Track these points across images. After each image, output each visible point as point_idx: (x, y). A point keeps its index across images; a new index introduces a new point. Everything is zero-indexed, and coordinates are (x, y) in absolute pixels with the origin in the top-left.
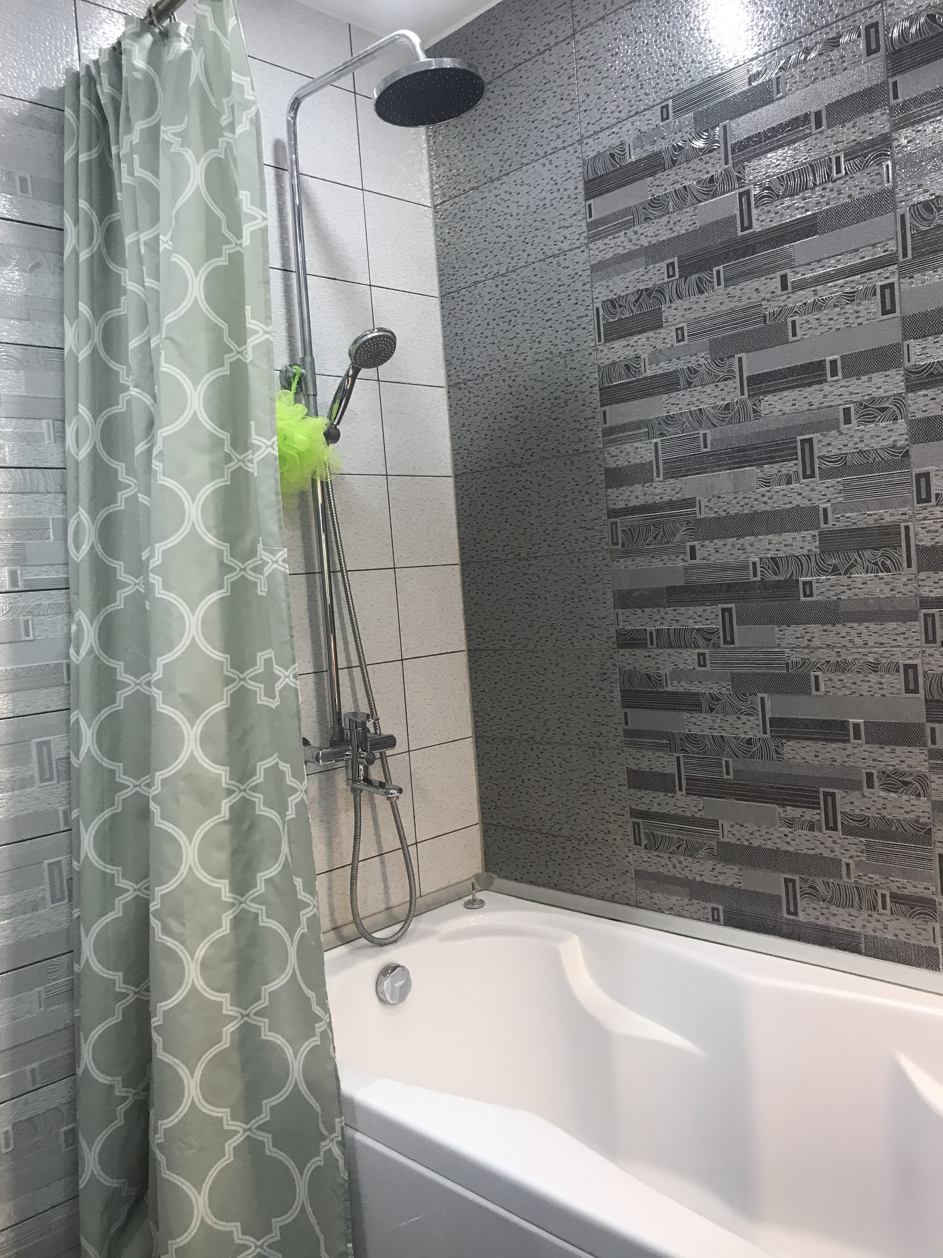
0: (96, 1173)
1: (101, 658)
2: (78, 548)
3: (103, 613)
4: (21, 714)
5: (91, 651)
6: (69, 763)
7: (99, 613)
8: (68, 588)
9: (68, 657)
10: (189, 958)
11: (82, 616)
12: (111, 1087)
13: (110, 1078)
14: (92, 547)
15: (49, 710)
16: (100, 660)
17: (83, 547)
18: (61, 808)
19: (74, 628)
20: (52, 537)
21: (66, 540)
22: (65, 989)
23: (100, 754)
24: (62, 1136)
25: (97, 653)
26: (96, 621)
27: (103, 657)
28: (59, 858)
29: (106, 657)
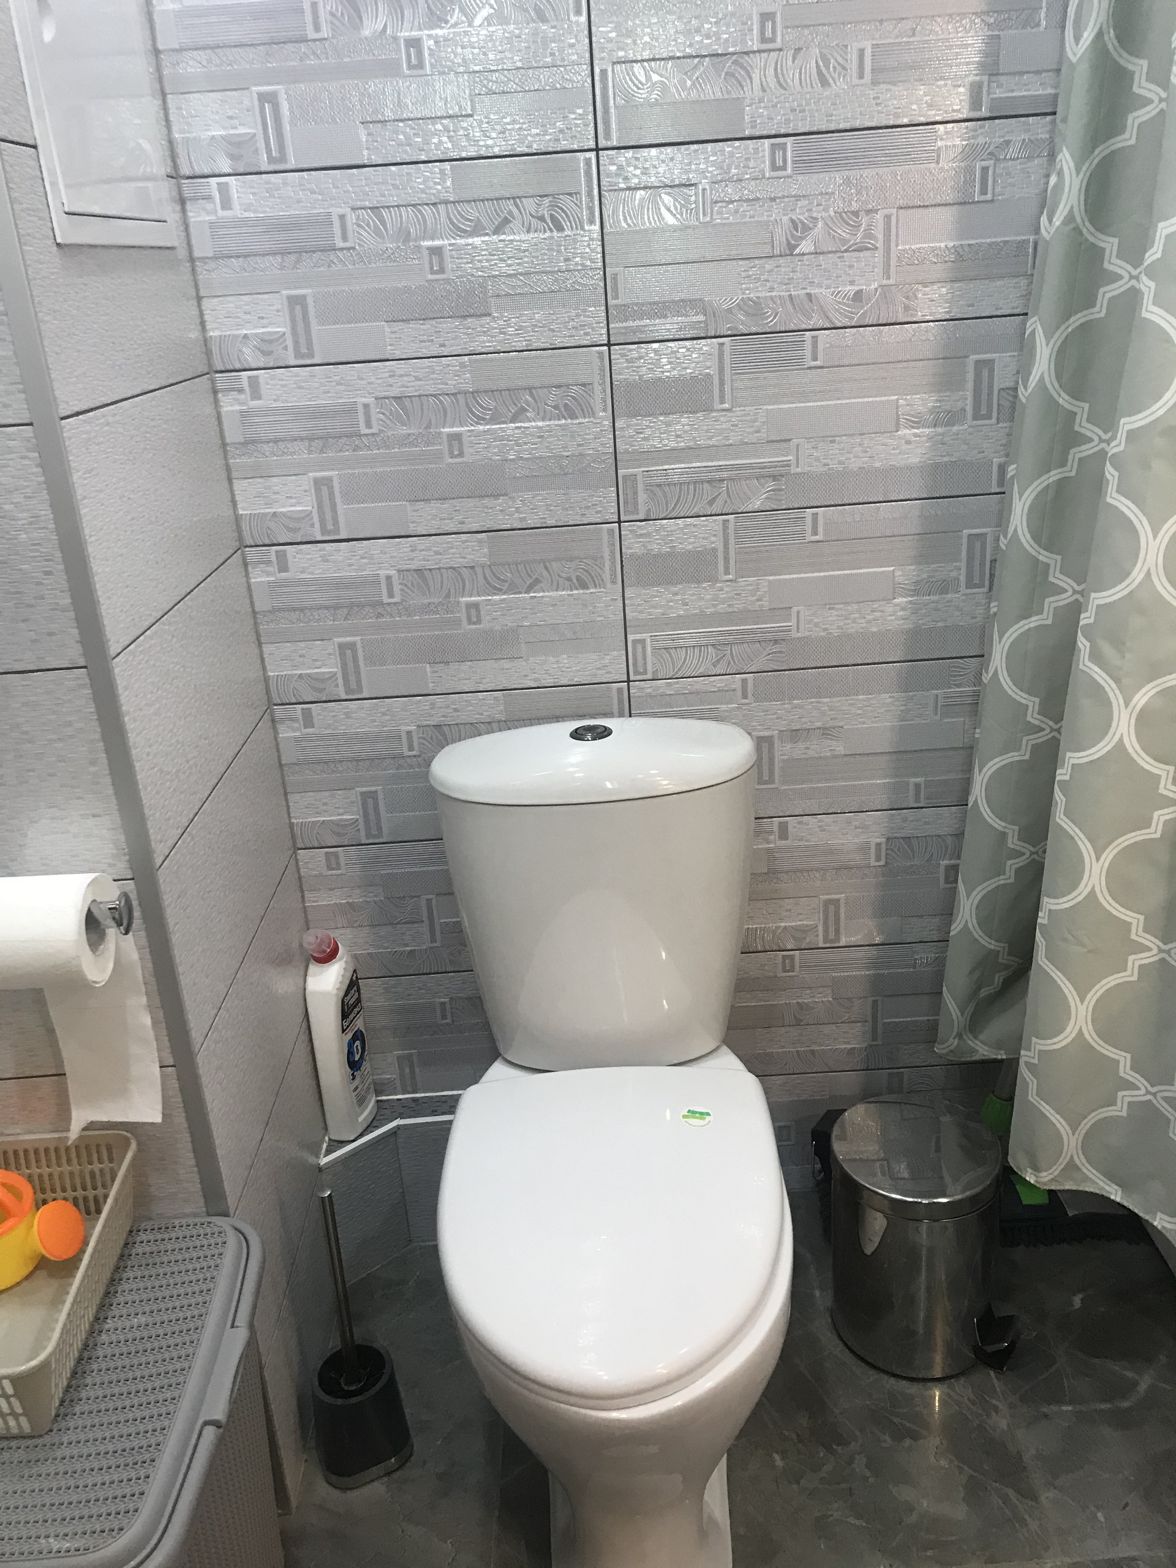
0: (970, 925)
1: (1084, 231)
2: (1077, 39)
3: (1100, 152)
4: (959, 316)
5: (1070, 218)
6: (1016, 397)
7: (1092, 152)
8: (1054, 113)
9: (1037, 230)
10: (1121, 701)
11: (1066, 159)
12: (1003, 835)
13: (1003, 824)
14: (1100, 35)
15: (999, 313)
16: (1081, 233)
17: (1085, 34)
18: (996, 461)
19: (1053, 180)
20: (1044, 23)
21: (1063, 28)
22: (969, 700)
23: (1056, 385)
24: (942, 869)
25: (1079, 220)
26: (1087, 164)
27: (1088, 230)
28: (984, 530)
29: (1092, 230)
